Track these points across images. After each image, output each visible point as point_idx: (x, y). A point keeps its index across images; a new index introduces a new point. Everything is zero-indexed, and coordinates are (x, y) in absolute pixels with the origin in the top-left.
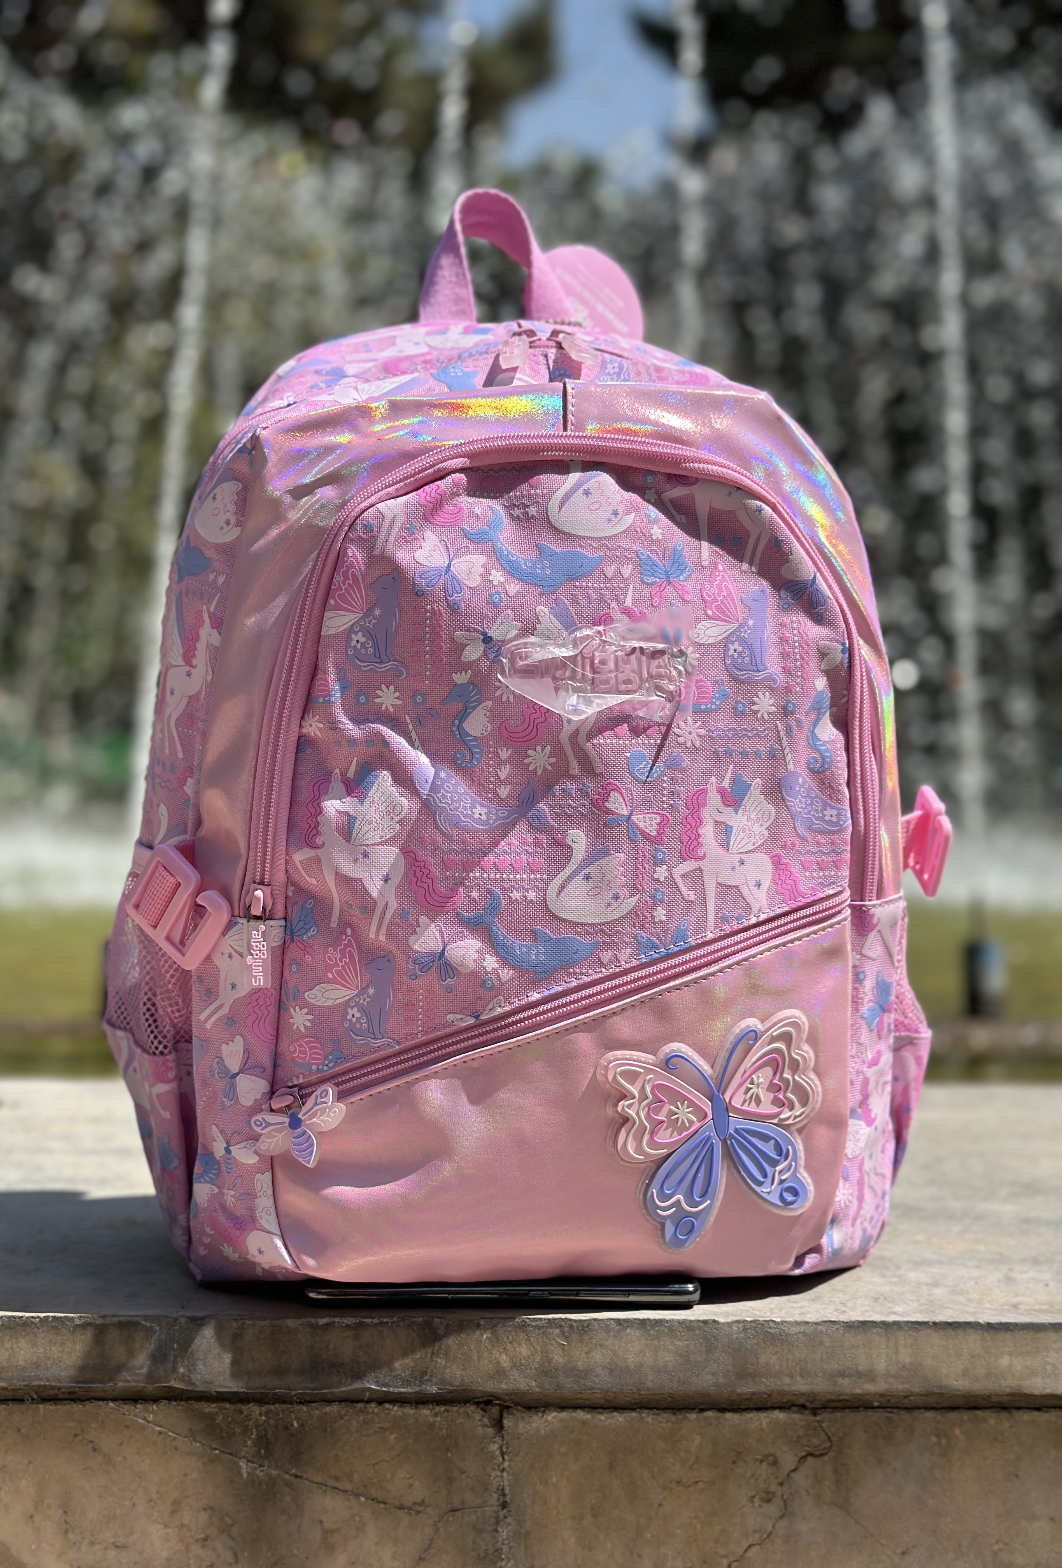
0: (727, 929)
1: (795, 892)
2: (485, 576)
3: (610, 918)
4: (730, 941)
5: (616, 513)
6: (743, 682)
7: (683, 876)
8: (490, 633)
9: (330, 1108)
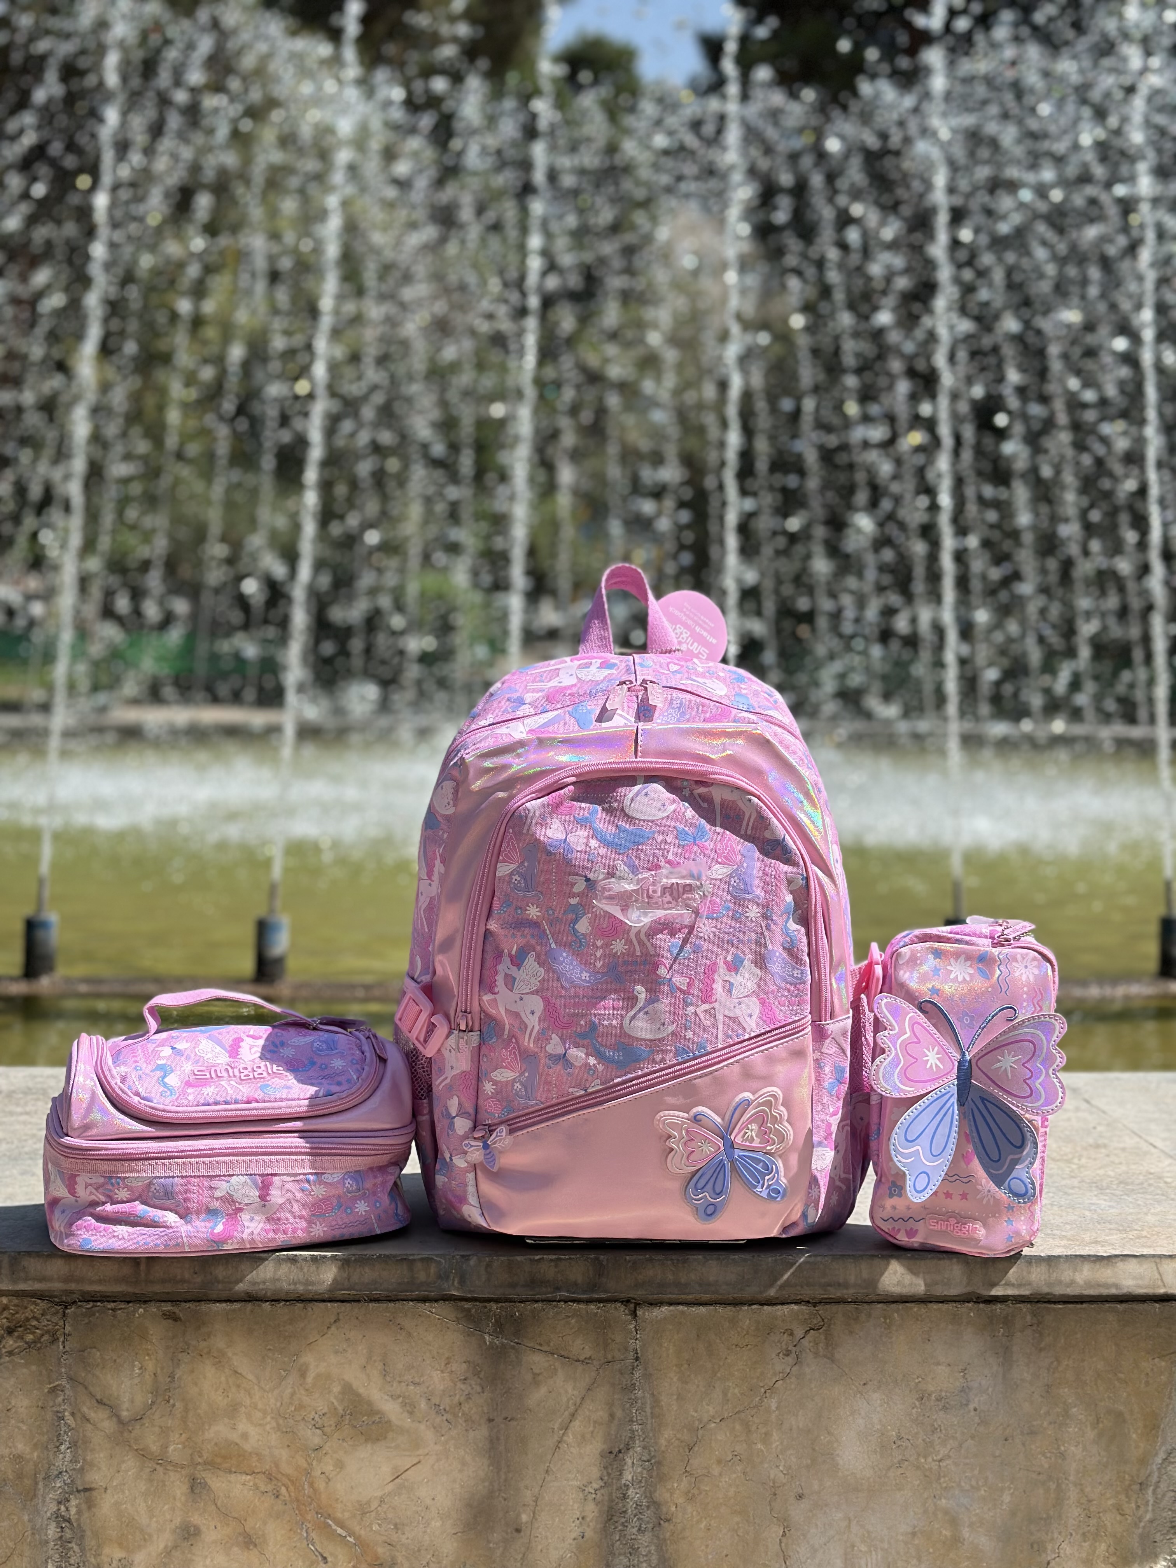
0: (731, 1042)
1: (773, 1018)
2: (587, 844)
3: (660, 1037)
4: (733, 1048)
5: (663, 805)
6: (740, 900)
7: (703, 1012)
8: (589, 876)
9: (504, 1139)
